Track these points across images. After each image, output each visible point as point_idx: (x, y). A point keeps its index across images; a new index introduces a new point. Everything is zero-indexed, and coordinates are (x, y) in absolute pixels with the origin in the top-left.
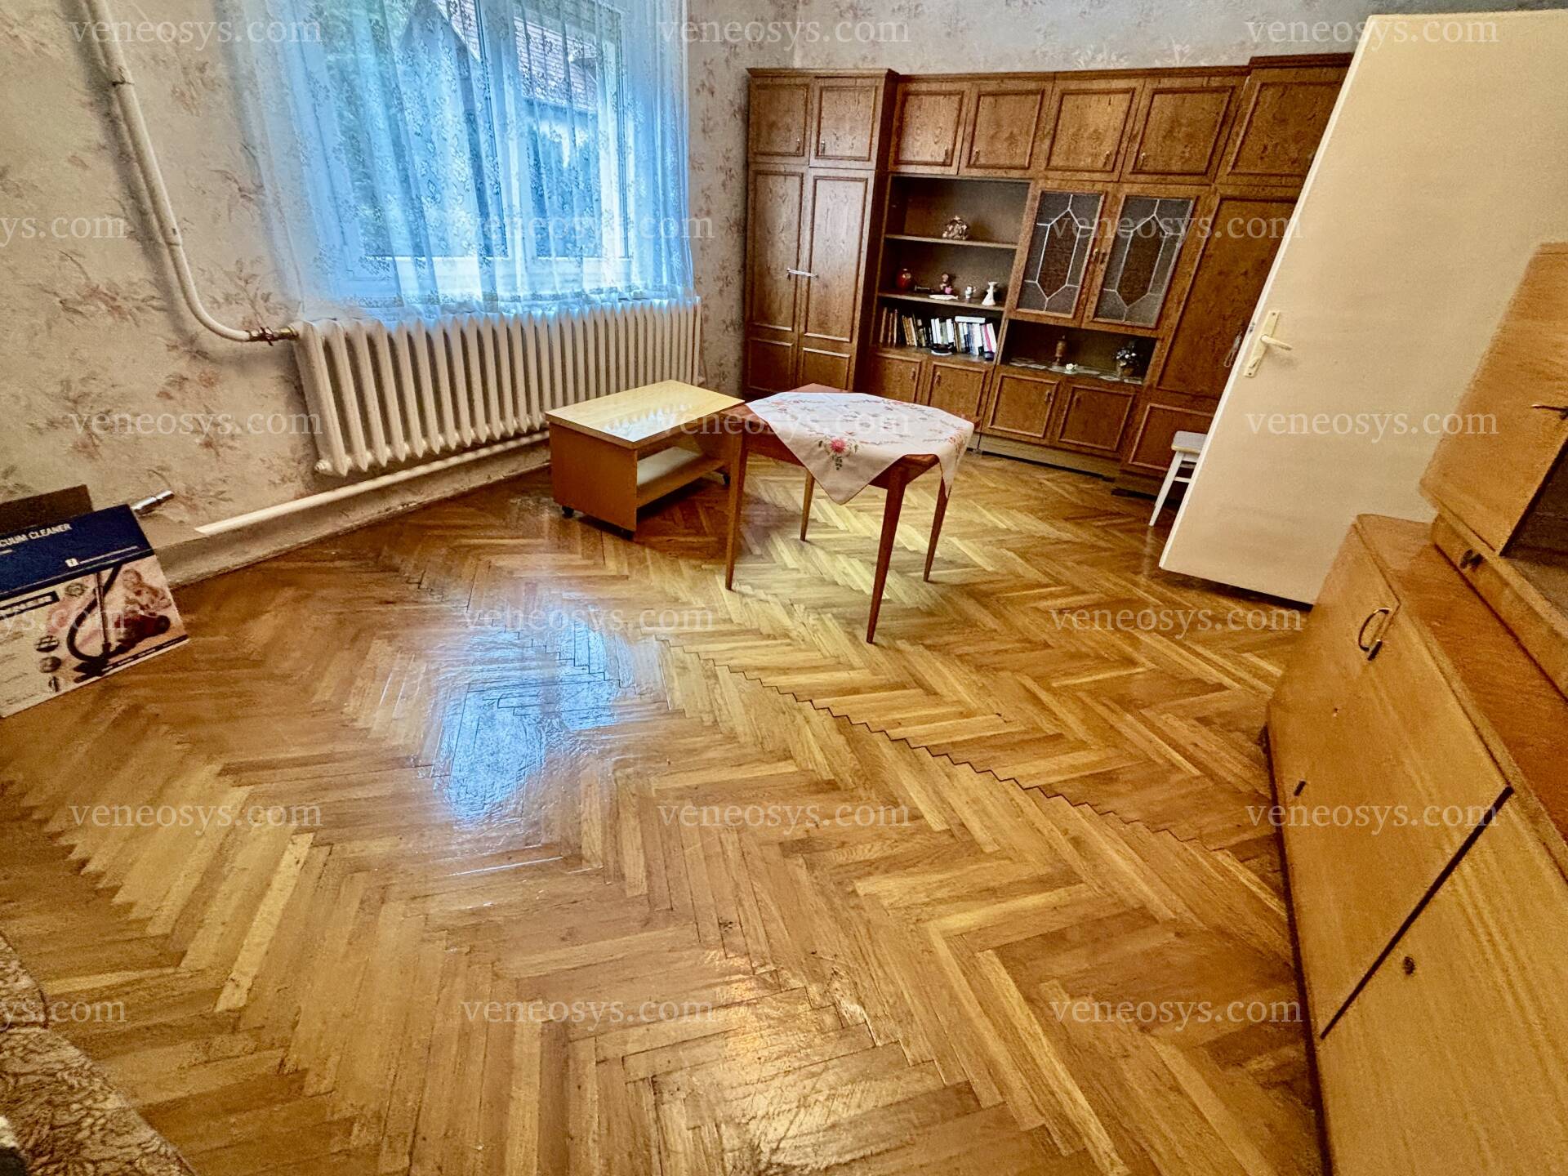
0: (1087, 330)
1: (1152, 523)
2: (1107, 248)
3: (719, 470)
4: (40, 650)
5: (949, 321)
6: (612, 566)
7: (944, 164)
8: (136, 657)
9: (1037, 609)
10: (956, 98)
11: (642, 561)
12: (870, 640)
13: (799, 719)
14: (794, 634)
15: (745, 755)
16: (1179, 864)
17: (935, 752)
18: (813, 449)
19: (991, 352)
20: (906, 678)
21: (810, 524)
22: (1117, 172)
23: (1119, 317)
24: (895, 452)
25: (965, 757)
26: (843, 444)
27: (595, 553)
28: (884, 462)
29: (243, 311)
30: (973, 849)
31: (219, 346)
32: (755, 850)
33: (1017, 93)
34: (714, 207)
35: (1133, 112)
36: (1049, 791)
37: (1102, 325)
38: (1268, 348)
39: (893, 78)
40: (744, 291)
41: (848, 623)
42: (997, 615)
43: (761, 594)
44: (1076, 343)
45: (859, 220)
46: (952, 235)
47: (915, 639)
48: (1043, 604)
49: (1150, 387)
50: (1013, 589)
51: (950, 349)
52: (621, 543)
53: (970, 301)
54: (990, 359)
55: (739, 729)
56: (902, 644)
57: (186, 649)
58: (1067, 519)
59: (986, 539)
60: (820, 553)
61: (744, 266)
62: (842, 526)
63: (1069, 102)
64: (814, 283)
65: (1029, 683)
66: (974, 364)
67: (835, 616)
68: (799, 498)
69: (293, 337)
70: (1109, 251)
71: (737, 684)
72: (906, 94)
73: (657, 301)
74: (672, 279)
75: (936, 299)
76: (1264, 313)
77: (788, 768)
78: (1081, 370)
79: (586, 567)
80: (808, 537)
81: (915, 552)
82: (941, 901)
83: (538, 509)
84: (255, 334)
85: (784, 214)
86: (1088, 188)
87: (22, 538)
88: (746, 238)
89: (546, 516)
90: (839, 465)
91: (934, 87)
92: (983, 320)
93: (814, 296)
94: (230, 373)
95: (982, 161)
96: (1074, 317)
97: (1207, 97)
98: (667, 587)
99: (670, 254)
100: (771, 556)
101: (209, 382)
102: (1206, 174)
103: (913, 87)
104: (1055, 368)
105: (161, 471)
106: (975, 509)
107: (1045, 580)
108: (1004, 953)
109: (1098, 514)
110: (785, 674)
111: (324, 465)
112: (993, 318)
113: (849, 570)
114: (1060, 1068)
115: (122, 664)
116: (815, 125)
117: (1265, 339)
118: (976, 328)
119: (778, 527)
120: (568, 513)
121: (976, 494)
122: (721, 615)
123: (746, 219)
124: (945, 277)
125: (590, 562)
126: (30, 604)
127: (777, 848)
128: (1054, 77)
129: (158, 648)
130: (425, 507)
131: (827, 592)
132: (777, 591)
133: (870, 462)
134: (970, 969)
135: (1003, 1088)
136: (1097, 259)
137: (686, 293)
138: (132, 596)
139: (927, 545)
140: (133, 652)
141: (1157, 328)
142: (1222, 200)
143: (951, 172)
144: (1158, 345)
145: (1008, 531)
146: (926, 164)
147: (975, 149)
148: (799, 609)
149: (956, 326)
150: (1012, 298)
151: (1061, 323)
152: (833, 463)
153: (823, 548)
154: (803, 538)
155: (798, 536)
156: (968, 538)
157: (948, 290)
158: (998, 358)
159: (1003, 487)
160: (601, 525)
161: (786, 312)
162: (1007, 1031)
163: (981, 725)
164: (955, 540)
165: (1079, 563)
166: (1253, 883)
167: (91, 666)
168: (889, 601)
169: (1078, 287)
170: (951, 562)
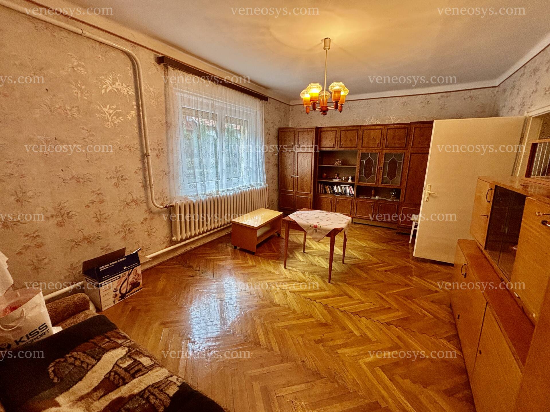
0: (381, 188)
1: (410, 242)
2: (382, 165)
3: (276, 232)
4: (114, 292)
5: (339, 186)
6: (250, 263)
7: (333, 147)
8: (131, 294)
9: (378, 271)
10: (335, 132)
11: (259, 261)
12: (329, 282)
13: (313, 306)
14: (307, 281)
15: (300, 317)
16: (429, 343)
17: (354, 314)
18: (308, 228)
19: (352, 194)
20: (342, 293)
21: (306, 247)
22: (381, 147)
23: (389, 184)
24: (332, 227)
25: (363, 315)
26: (317, 226)
27: (245, 259)
28: (329, 230)
29: (161, 201)
30: (369, 341)
31: (155, 210)
32: (307, 342)
33: (351, 130)
34: (270, 161)
35: (383, 134)
36: (389, 324)
37: (384, 186)
38: (430, 194)
39: (317, 128)
40: (279, 181)
41: (322, 277)
42: (366, 272)
43: (295, 269)
44: (378, 191)
45: (311, 162)
46: (337, 164)
47: (343, 281)
48: (380, 269)
49: (401, 202)
50: (370, 265)
51: (341, 194)
52: (252, 256)
53: (344, 181)
54: (353, 196)
55: (297, 309)
56: (339, 283)
57: (141, 292)
58: (384, 242)
59: (359, 250)
60: (310, 256)
61: (278, 175)
62: (315, 248)
63: (365, 132)
64: (299, 178)
65: (380, 293)
66: (347, 198)
67: (318, 275)
68: (302, 240)
69: (172, 206)
70: (383, 167)
71: (293, 296)
72: (321, 132)
73: (257, 187)
74: (260, 181)
75: (335, 180)
76: (426, 184)
77: (312, 320)
78: (380, 198)
79: (243, 264)
80: (305, 251)
81: (339, 255)
82: (362, 354)
83: (227, 248)
84: (165, 206)
85: (289, 161)
86: (374, 152)
87: (116, 262)
88: (279, 168)
89: (229, 249)
90: (316, 231)
91: (328, 129)
92: (349, 186)
93: (299, 183)
94: (156, 216)
95: (343, 146)
96: (376, 184)
97: (402, 130)
98: (267, 268)
99: (260, 175)
100: (295, 258)
101: (152, 219)
102: (406, 147)
103: (323, 130)
104: (373, 198)
105: (137, 243)
106: (355, 241)
107: (379, 262)
108: (382, 368)
109: (392, 240)
110: (307, 293)
111: (174, 238)
112: (352, 185)
113: (319, 261)
114: (403, 398)
115: (129, 296)
116: (297, 140)
117: (428, 192)
118: (347, 188)
119: (296, 249)
120: (235, 248)
121: (354, 236)
122: (284, 276)
123: (279, 163)
124: (336, 174)
125: (244, 262)
126: (115, 279)
127: (313, 342)
128: (360, 126)
129: (136, 291)
130: (195, 249)
131: (314, 268)
132: (299, 268)
133: (325, 230)
134: (373, 372)
135: (387, 402)
136: (379, 169)
137: (264, 184)
138: (134, 276)
139: (342, 253)
140: (131, 293)
141: (400, 185)
142: (411, 154)
143: (335, 149)
144: (402, 191)
145: (366, 247)
146: (328, 147)
147: (341, 144)
148: (307, 273)
149: (341, 187)
150: (356, 180)
151: (372, 186)
152: (315, 231)
153: (310, 255)
154: (304, 252)
155: (302, 251)
156: (354, 250)
157: (337, 178)
158: (355, 196)
159: (362, 233)
160: (244, 251)
161: (291, 186)
162: (386, 388)
163: (366, 306)
164: (350, 251)
165: (389, 256)
166: (452, 347)
167: (123, 296)
168: (333, 270)
169: (376, 176)
170: (350, 257)
